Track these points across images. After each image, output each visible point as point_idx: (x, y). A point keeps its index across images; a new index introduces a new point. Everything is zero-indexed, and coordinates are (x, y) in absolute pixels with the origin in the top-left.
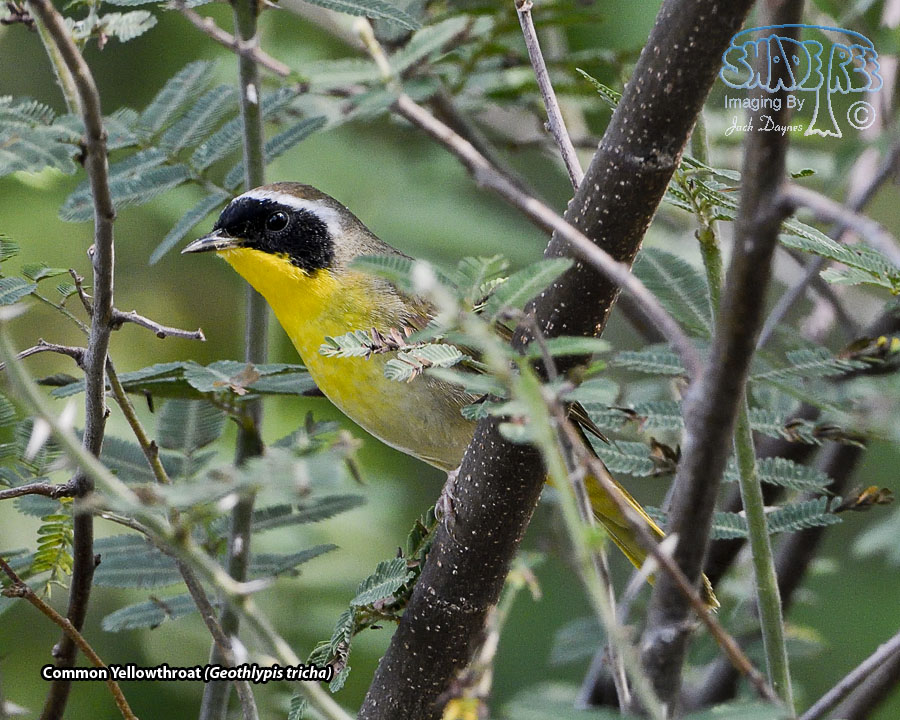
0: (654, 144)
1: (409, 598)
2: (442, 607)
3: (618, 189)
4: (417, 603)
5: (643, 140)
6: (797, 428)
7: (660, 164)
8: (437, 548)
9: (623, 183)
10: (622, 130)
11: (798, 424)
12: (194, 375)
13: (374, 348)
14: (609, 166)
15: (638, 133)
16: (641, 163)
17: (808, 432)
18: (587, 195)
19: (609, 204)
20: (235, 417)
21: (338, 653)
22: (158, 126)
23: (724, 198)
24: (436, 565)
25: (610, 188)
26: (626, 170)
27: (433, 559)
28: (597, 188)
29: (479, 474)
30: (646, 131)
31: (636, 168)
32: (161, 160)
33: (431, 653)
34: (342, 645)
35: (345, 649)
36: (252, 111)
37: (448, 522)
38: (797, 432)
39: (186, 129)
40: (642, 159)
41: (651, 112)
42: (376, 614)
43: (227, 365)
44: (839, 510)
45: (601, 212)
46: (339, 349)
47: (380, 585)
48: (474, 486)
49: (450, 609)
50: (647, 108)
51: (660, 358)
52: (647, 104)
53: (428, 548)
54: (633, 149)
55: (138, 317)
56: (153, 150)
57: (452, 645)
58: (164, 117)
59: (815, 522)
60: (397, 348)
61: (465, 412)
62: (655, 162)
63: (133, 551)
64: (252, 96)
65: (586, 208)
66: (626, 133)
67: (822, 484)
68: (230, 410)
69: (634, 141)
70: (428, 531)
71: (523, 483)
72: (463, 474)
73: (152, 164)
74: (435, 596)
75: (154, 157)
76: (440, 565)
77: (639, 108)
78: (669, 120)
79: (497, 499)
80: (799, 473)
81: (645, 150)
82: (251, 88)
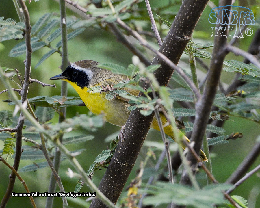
0: (183, 33)
1: (110, 161)
2: (120, 164)
3: (173, 46)
4: (112, 163)
5: (180, 32)
6: (216, 116)
7: (185, 39)
8: (119, 147)
9: (174, 44)
10: (174, 29)
11: (216, 115)
12: (48, 99)
13: (102, 90)
14: (170, 39)
15: (179, 30)
16: (179, 38)
17: (219, 117)
18: (164, 47)
19: (170, 50)
20: (58, 112)
21: (90, 175)
22: (36, 31)
23: (198, 51)
24: (118, 152)
25: (170, 46)
26: (175, 40)
27: (117, 151)
28: (167, 46)
29: (131, 126)
30: (181, 30)
31: (178, 40)
32: (37, 40)
33: (116, 177)
34: (91, 173)
35: (92, 174)
36: (64, 26)
37: (122, 140)
38: (215, 117)
39: (44, 31)
40: (180, 37)
41: (183, 24)
42: (101, 165)
43: (57, 97)
44: (228, 139)
45: (168, 52)
46: (93, 91)
47: (102, 157)
48: (129, 130)
49: (122, 165)
50: (182, 23)
51: (176, 96)
52: (182, 22)
53: (116, 148)
54: (177, 34)
55: (37, 80)
56: (35, 37)
57: (122, 175)
58: (38, 28)
59: (221, 142)
60: (109, 90)
61: (128, 109)
62: (183, 38)
63: (28, 150)
64: (64, 22)
65: (163, 51)
66: (176, 30)
67: (223, 132)
68: (57, 110)
69: (178, 33)
70: (116, 143)
71: (143, 129)
72: (126, 126)
73: (35, 41)
74: (118, 161)
75: (35, 39)
76: (119, 152)
77: (179, 23)
78: (188, 26)
79: (136, 134)
80: (216, 129)
81: (180, 35)
82: (64, 20)
